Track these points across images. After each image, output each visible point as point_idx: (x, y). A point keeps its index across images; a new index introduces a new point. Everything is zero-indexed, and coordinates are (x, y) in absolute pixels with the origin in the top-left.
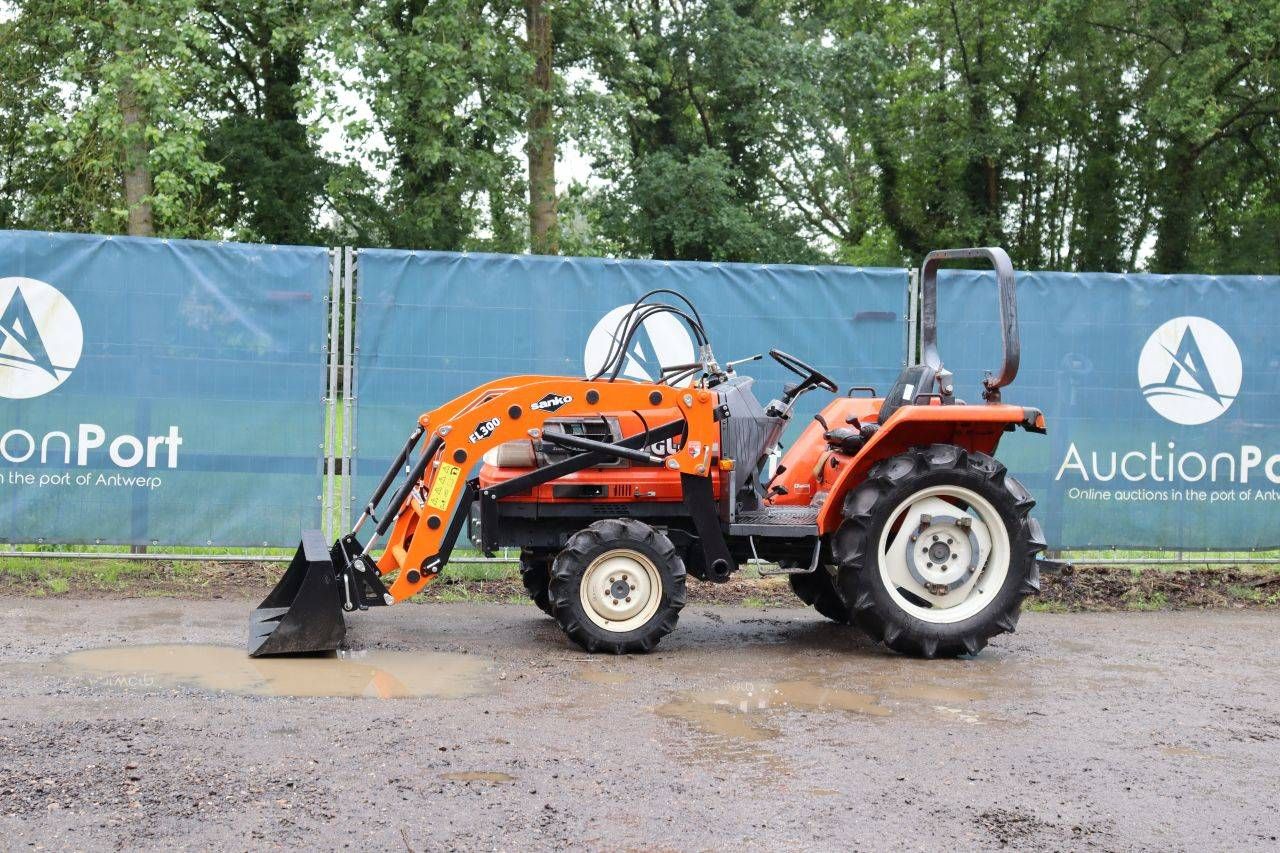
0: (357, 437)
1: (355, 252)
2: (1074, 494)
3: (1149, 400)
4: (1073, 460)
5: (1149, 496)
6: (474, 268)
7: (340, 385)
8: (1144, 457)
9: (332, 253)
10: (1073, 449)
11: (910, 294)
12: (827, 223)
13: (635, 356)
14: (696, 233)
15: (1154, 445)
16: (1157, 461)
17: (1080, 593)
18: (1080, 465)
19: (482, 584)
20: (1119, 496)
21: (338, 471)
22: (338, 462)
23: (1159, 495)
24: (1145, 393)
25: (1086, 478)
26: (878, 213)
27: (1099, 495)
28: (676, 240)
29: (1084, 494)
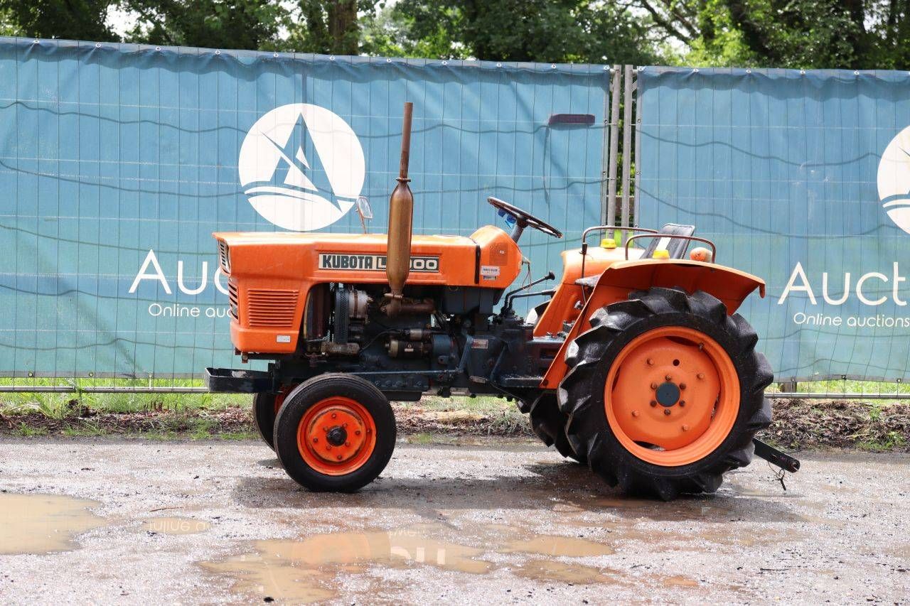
2: (801, 319)
3: (891, 213)
5: (889, 322)
8: (885, 279)
10: (799, 269)
11: (611, 93)
14: (514, 38)
15: (896, 265)
16: (900, 283)
18: (807, 288)
20: (851, 322)
23: (899, 321)
24: (885, 206)
25: (814, 302)
27: (827, 320)
28: (493, 47)
29: (811, 320)
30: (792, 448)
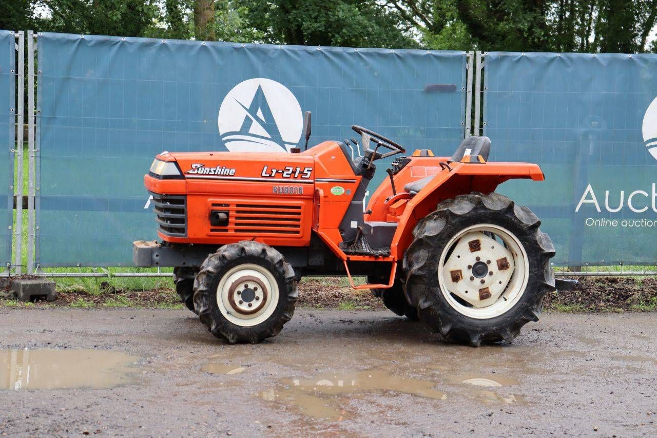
0: (40, 180)
1: (36, 35)
2: (591, 222)
3: (651, 151)
4: (589, 197)
5: (650, 224)
6: (131, 50)
7: (26, 138)
8: (647, 195)
9: (16, 35)
10: (589, 188)
11: (467, 71)
12: (417, 19)
13: (257, 119)
14: (319, 24)
15: (654, 185)
17: (595, 298)
18: (594, 201)
19: (139, 293)
20: (624, 223)
21: (25, 206)
22: (25, 199)
24: (647, 145)
25: (599, 210)
26: (454, 11)
27: (608, 223)
28: (305, 29)
29: (598, 223)
30: (591, 309)
